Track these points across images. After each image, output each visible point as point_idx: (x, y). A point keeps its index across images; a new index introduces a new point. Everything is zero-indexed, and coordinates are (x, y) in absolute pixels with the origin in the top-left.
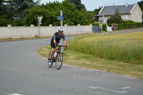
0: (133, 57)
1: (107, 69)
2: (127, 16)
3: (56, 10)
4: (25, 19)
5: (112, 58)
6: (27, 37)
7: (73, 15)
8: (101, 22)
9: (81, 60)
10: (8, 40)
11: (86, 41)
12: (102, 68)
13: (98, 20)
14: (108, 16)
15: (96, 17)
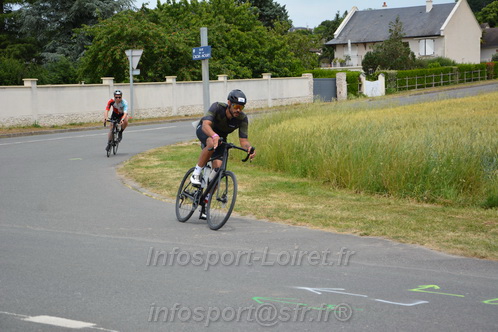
0: (451, 184)
1: (361, 224)
2: (429, 43)
3: (188, 27)
4: (84, 59)
5: (380, 189)
6: (92, 119)
7: (246, 42)
8: (343, 64)
9: (272, 195)
10: (25, 131)
11: (291, 132)
12: (342, 224)
13: (333, 57)
14: (365, 44)
15: (324, 50)
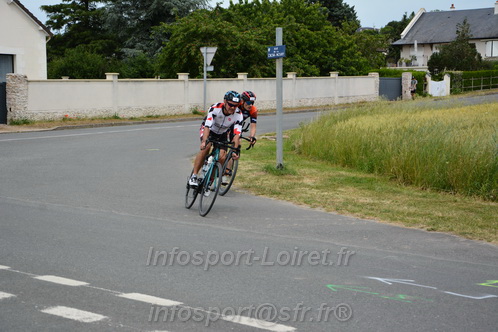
1: (428, 220)
2: (496, 44)
3: (260, 26)
4: (160, 55)
5: (446, 186)
6: (167, 112)
7: (315, 41)
8: (408, 63)
9: (340, 189)
10: (106, 122)
11: (359, 129)
12: (410, 219)
13: (399, 57)
14: (431, 45)
15: (390, 50)
